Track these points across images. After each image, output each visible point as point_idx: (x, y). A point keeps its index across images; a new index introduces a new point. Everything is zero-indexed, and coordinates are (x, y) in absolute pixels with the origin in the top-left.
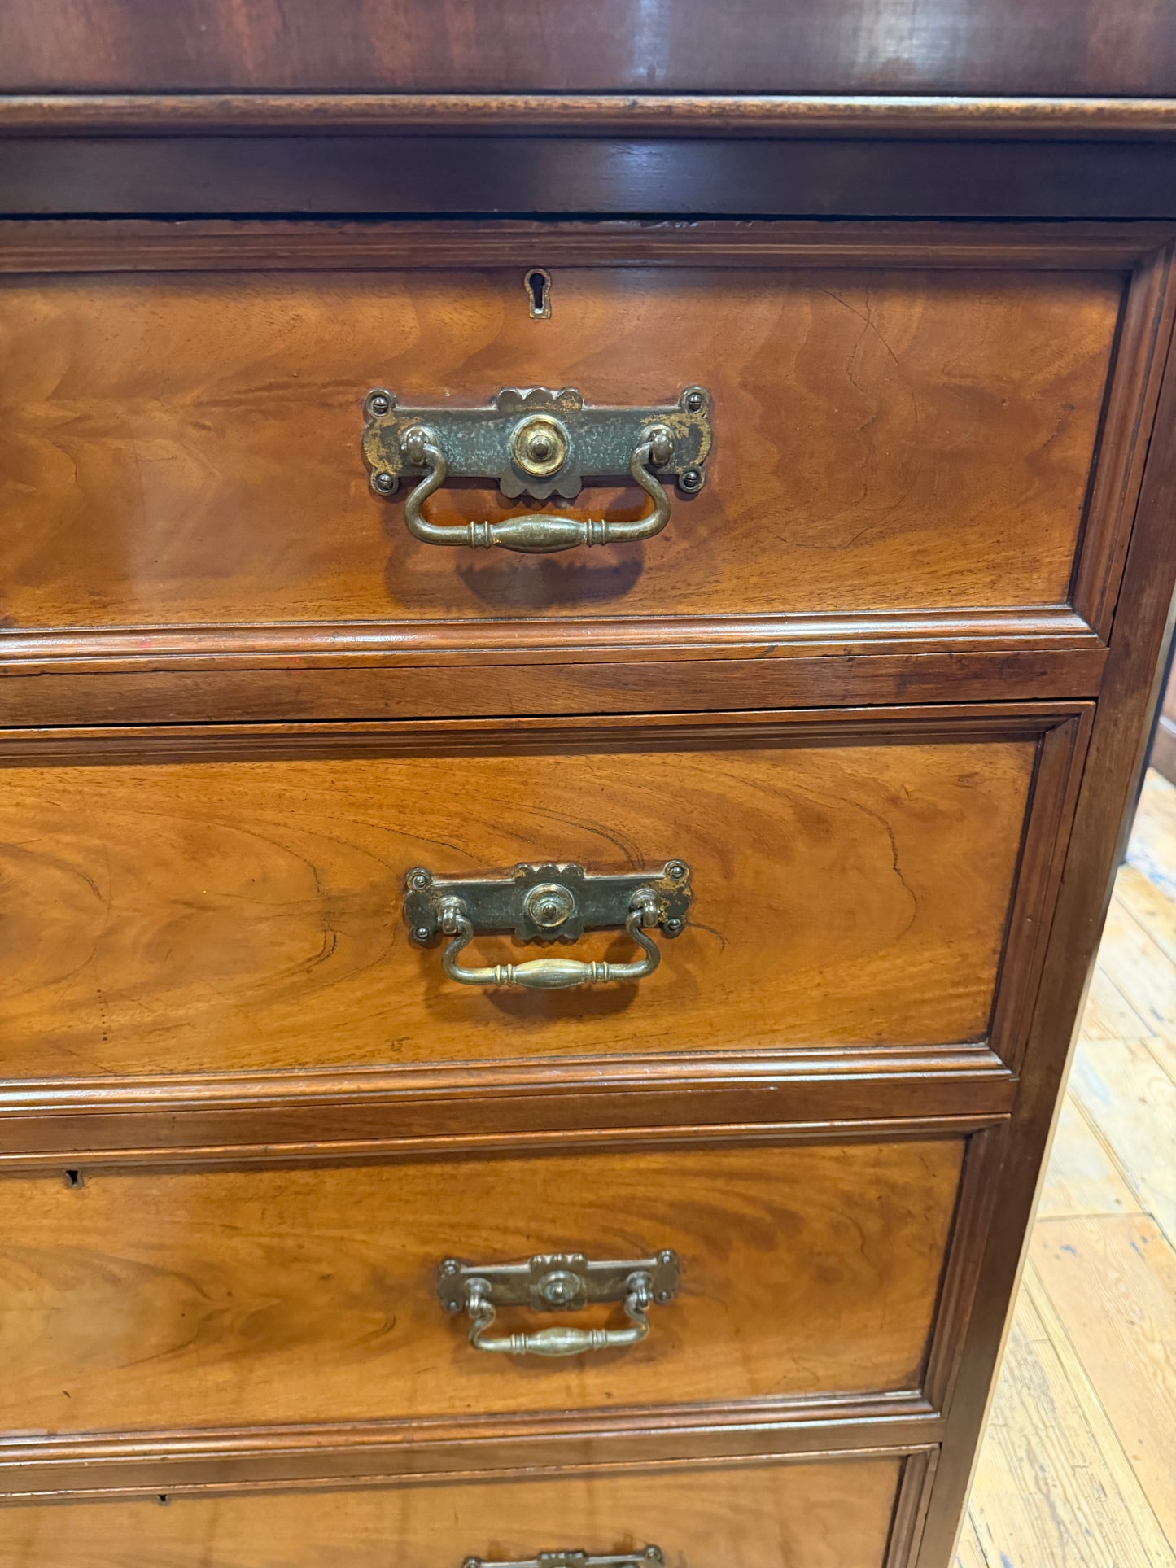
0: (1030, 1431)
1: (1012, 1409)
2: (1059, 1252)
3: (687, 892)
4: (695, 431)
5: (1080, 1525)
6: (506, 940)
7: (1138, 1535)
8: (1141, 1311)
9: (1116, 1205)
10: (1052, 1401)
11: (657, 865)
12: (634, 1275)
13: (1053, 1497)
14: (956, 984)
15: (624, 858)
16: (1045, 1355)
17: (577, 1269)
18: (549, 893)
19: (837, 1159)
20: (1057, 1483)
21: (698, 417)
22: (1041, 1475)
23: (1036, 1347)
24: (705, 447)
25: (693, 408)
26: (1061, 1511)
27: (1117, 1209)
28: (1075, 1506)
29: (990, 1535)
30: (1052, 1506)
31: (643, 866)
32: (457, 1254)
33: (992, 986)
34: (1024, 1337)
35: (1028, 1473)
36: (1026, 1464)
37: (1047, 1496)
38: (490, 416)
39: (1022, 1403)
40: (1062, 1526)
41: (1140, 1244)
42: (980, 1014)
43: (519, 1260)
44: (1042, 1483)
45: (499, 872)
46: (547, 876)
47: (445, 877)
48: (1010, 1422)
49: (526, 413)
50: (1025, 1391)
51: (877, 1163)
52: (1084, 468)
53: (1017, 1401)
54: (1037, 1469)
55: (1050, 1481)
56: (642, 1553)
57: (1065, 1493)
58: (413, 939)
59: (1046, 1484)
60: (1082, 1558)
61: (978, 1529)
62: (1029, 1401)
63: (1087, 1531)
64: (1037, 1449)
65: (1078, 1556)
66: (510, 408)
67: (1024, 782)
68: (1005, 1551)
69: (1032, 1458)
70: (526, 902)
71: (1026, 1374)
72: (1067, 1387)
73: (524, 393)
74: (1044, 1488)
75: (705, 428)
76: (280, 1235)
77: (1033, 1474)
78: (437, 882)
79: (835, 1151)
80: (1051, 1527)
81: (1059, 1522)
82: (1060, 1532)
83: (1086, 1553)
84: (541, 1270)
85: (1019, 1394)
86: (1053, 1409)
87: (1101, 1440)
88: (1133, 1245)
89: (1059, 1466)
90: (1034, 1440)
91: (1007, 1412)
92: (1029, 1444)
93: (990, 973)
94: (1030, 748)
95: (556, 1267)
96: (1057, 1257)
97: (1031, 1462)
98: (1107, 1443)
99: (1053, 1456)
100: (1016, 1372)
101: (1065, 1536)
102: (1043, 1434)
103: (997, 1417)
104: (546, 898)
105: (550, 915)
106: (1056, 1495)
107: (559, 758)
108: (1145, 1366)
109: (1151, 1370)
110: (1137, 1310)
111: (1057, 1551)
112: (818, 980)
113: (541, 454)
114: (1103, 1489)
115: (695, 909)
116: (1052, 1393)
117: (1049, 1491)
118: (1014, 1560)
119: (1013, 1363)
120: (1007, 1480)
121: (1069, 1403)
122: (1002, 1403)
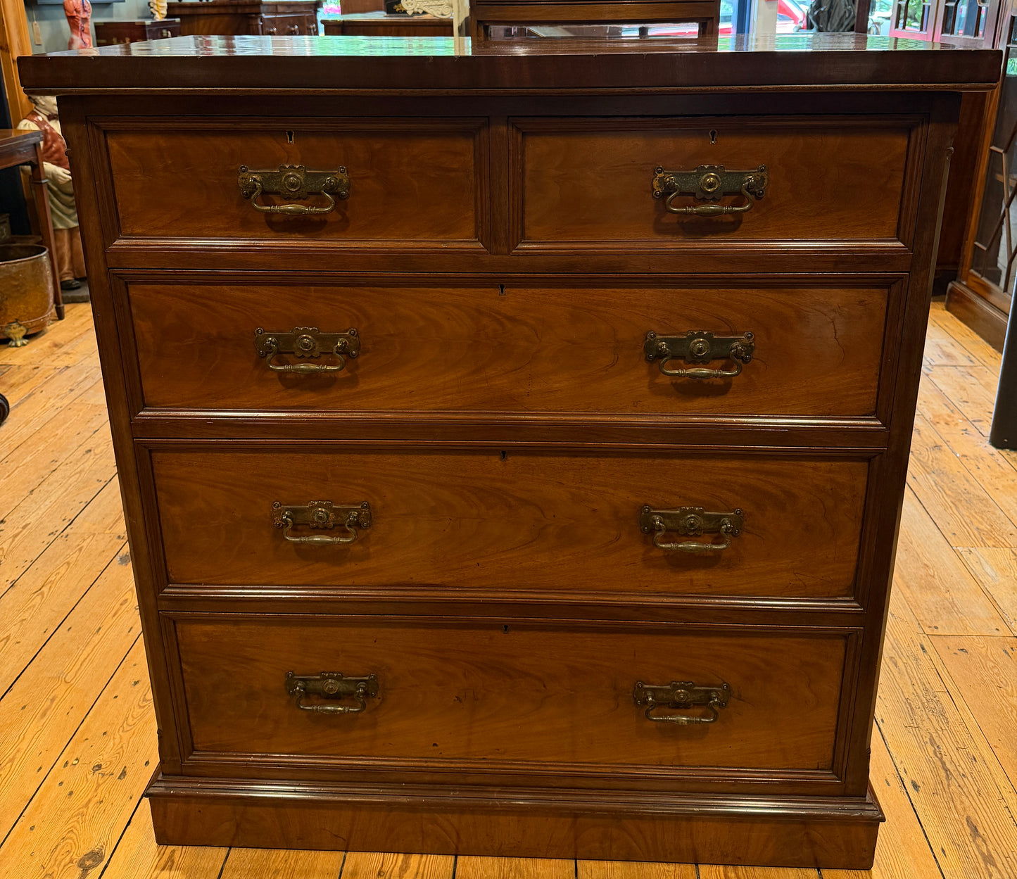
0: (932, 730)
1: (922, 720)
2: (958, 652)
3: (753, 344)
4: (763, 178)
5: (959, 772)
6: (682, 362)
7: (994, 779)
8: (1006, 681)
9: (996, 631)
10: (947, 719)
11: (742, 333)
12: (724, 518)
13: (944, 759)
14: (862, 388)
15: (729, 330)
16: (944, 698)
17: (700, 514)
18: (700, 342)
19: (813, 468)
20: (947, 754)
21: (764, 174)
22: (937, 749)
23: (939, 694)
24: (765, 183)
25: (762, 171)
26: (948, 766)
27: (997, 633)
28: (957, 764)
29: (906, 772)
30: (943, 763)
31: (736, 334)
32: (650, 503)
33: (876, 390)
34: (932, 689)
35: (930, 749)
36: (929, 745)
37: (941, 759)
38: (694, 174)
39: (928, 718)
40: (948, 773)
41: (1009, 651)
42: (872, 402)
43: (675, 508)
44: (938, 753)
45: (681, 334)
46: (700, 335)
47: (661, 335)
48: (921, 726)
49: (707, 173)
50: (930, 713)
51: (830, 471)
53: (925, 717)
54: (936, 747)
55: (942, 753)
56: (720, 686)
57: (951, 758)
58: (647, 359)
60: (960, 786)
61: (899, 769)
62: (932, 718)
63: (963, 775)
64: (936, 739)
65: (957, 785)
66: (702, 171)
67: (884, 305)
68: (914, 779)
69: (932, 742)
70: (691, 345)
71: (932, 706)
72: (956, 713)
73: (706, 166)
74: (939, 756)
75: (766, 177)
76: (579, 488)
77: (933, 749)
78: (658, 337)
79: (812, 464)
80: (943, 773)
81: (946, 770)
82: (947, 775)
83: (962, 783)
84: (685, 513)
85: (927, 714)
86: (948, 722)
87: (976, 738)
88: (1005, 651)
89: (949, 747)
90: (934, 735)
91: (919, 722)
92: (931, 736)
93: (875, 384)
94: (886, 291)
95: (691, 512)
96: (955, 653)
97: (932, 745)
98: (979, 740)
99: (946, 742)
100: (926, 705)
101: (950, 776)
102: (940, 733)
103: (913, 723)
104: (699, 343)
105: (700, 350)
106: (946, 759)
107: (707, 290)
108: (1006, 707)
109: (1010, 709)
110: (1004, 682)
111: (945, 782)
112: (804, 384)
113: (710, 185)
114: (975, 759)
115: (756, 352)
116: (947, 715)
117: (942, 756)
118: (919, 784)
119: (924, 700)
120: (918, 751)
121: (957, 720)
122: (916, 717)
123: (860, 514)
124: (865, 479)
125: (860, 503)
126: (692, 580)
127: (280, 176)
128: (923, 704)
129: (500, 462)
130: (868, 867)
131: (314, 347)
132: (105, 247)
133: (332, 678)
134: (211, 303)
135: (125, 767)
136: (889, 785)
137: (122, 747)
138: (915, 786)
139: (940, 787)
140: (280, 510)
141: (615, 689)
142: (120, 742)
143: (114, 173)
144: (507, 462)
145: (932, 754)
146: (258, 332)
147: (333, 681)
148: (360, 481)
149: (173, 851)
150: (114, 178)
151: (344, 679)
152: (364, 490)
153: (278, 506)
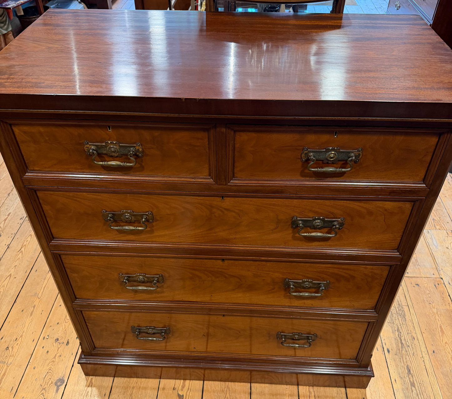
0: (399, 325)
1: (395, 320)
2: (415, 285)
3: (344, 223)
4: (359, 155)
5: (407, 345)
6: (309, 228)
7: (420, 348)
8: (433, 301)
9: (433, 275)
10: (406, 319)
11: (339, 218)
12: (322, 284)
13: (402, 338)
14: (393, 240)
15: (333, 217)
16: (406, 309)
17: (311, 282)
19: (365, 268)
20: (403, 336)
21: (360, 153)
22: (400, 334)
24: (360, 157)
25: (359, 151)
26: (403, 341)
27: (433, 276)
28: (407, 341)
29: (385, 344)
30: (401, 340)
31: (336, 218)
32: (289, 278)
33: (399, 241)
34: (402, 304)
35: (397, 333)
36: (396, 331)
38: (324, 152)
39: (398, 319)
40: (403, 345)
41: (437, 285)
42: (396, 245)
43: (300, 280)
44: (400, 336)
45: (310, 218)
46: (318, 219)
47: (300, 218)
48: (394, 322)
49: (330, 151)
50: (399, 316)
51: (372, 269)
52: (429, 161)
53: (397, 318)
54: (399, 333)
55: (402, 335)
56: (313, 335)
57: (405, 338)
58: (292, 227)
59: (401, 336)
60: (406, 351)
61: (383, 343)
62: (400, 319)
63: (408, 346)
64: (400, 329)
65: (405, 350)
66: (328, 151)
67: (411, 208)
68: (388, 348)
69: (398, 330)
70: (314, 223)
71: (400, 313)
72: (410, 316)
73: (330, 148)
74: (400, 337)
75: (361, 154)
76: (257, 272)
77: (398, 333)
78: (298, 219)
79: (365, 266)
80: (400, 345)
81: (402, 344)
83: (407, 350)
84: (304, 282)
85: (398, 317)
86: (406, 321)
87: (416, 328)
88: (435, 285)
89: (404, 333)
90: (399, 327)
91: (394, 320)
92: (398, 327)
93: (399, 239)
94: (413, 203)
95: (307, 281)
96: (414, 286)
97: (398, 332)
98: (417, 329)
99: (404, 331)
100: (398, 312)
101: (403, 346)
102: (402, 326)
103: (391, 321)
104: (318, 222)
105: (318, 225)
106: (403, 338)
107: (324, 201)
108: (431, 313)
109: (432, 314)
110: (432, 301)
111: (401, 349)
112: (366, 238)
113: (332, 158)
114: (414, 338)
115: (345, 226)
116: (406, 317)
117: (401, 337)
118: (390, 350)
119: (398, 310)
120: (392, 334)
121: (410, 320)
122: (393, 318)
123: (383, 284)
124: (387, 272)
125: (383, 280)
126: (305, 303)
127: (106, 147)
128: (397, 311)
129: (221, 262)
130: (365, 388)
131: (132, 219)
132: (21, 177)
133: (151, 329)
134: (78, 199)
135: (68, 340)
136: (378, 350)
137: (66, 330)
138: (388, 351)
139: (398, 351)
140: (123, 276)
141: (269, 334)
142: (65, 328)
143: (19, 142)
144: (225, 262)
145: (397, 336)
146: (103, 212)
147: (151, 330)
148: (157, 267)
149: (92, 379)
150: (20, 146)
151: (156, 329)
152: (159, 270)
153: (121, 275)
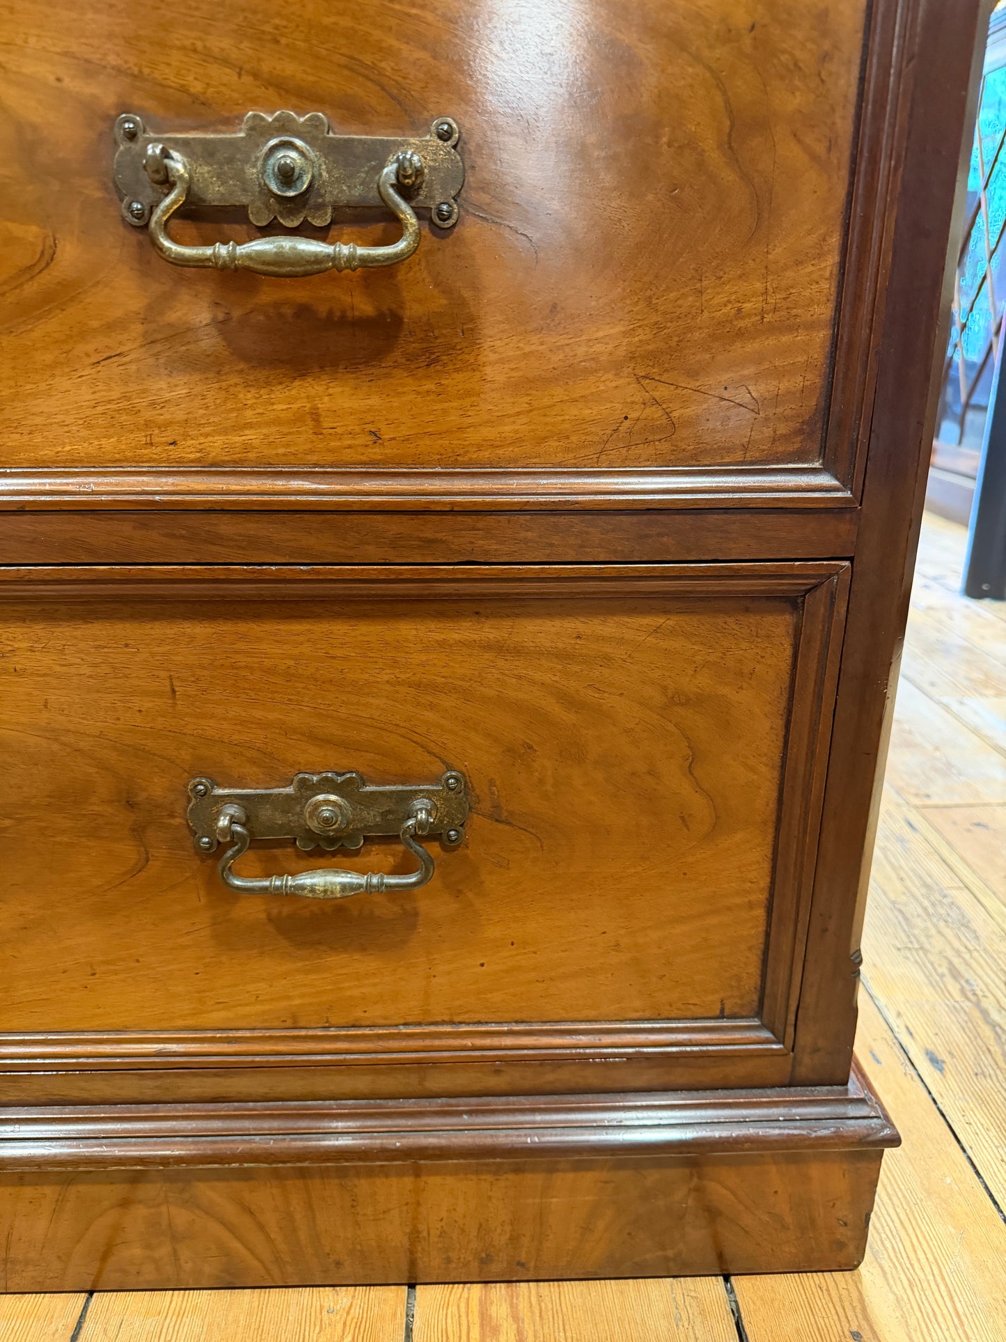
0: (950, 953)
1: (928, 936)
2: (971, 828)
10: (975, 932)
13: (985, 1003)
16: (963, 898)
20: (987, 994)
22: (967, 987)
23: (953, 893)
26: (995, 1015)
29: (911, 1034)
30: (985, 1013)
34: (937, 884)
35: (954, 988)
36: (949, 980)
37: (978, 1005)
39: (940, 932)
40: (998, 1029)
44: (970, 994)
48: (927, 946)
50: (942, 924)
53: (933, 931)
54: (963, 983)
55: (979, 992)
57: (998, 1002)
59: (975, 994)
61: (896, 1029)
62: (948, 932)
64: (962, 968)
68: (931, 1047)
69: (955, 974)
71: (943, 912)
74: (973, 998)
77: (958, 987)
80: (987, 1031)
81: (994, 1025)
82: (996, 1033)
85: (935, 926)
86: (977, 937)
89: (988, 981)
90: (956, 961)
91: (923, 939)
92: (950, 963)
96: (969, 831)
97: (955, 978)
99: (980, 972)
100: (931, 910)
102: (967, 956)
103: (911, 942)
106: (989, 1004)
116: (974, 925)
117: (979, 1000)
118: (943, 1055)
119: (926, 903)
120: (928, 990)
121: (994, 933)
122: (916, 932)
128: (925, 909)
130: (851, 1265)
136: (878, 1062)
138: (934, 1060)
139: (986, 1060)
145: (957, 995)
